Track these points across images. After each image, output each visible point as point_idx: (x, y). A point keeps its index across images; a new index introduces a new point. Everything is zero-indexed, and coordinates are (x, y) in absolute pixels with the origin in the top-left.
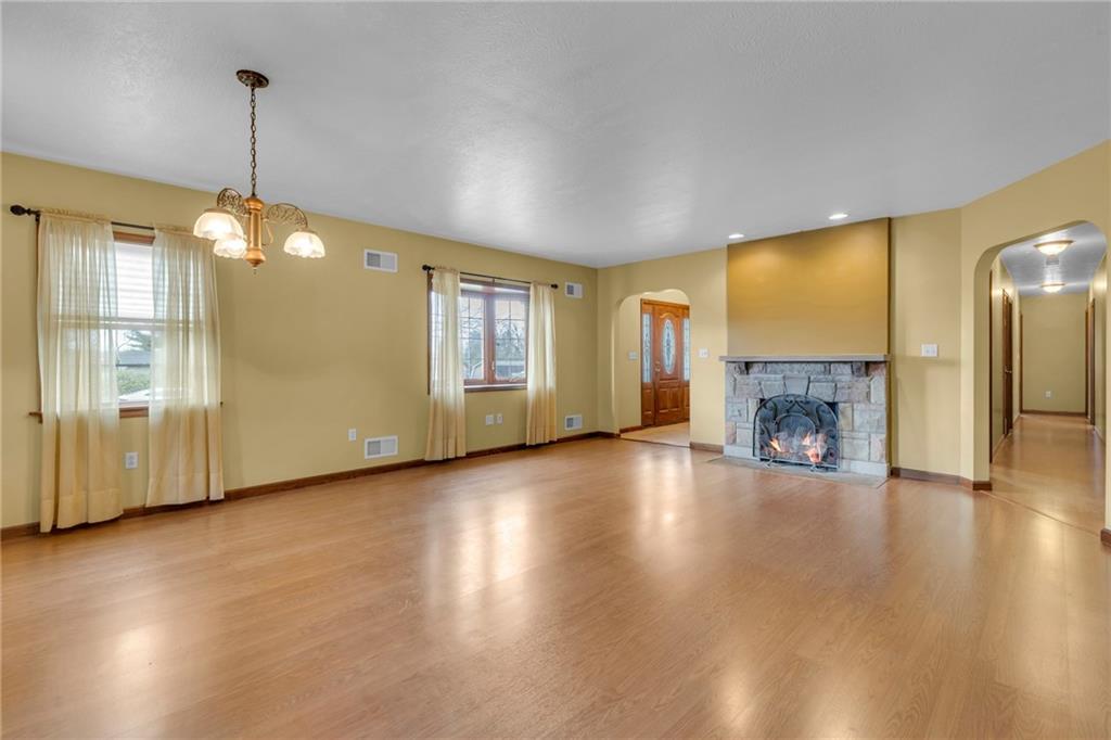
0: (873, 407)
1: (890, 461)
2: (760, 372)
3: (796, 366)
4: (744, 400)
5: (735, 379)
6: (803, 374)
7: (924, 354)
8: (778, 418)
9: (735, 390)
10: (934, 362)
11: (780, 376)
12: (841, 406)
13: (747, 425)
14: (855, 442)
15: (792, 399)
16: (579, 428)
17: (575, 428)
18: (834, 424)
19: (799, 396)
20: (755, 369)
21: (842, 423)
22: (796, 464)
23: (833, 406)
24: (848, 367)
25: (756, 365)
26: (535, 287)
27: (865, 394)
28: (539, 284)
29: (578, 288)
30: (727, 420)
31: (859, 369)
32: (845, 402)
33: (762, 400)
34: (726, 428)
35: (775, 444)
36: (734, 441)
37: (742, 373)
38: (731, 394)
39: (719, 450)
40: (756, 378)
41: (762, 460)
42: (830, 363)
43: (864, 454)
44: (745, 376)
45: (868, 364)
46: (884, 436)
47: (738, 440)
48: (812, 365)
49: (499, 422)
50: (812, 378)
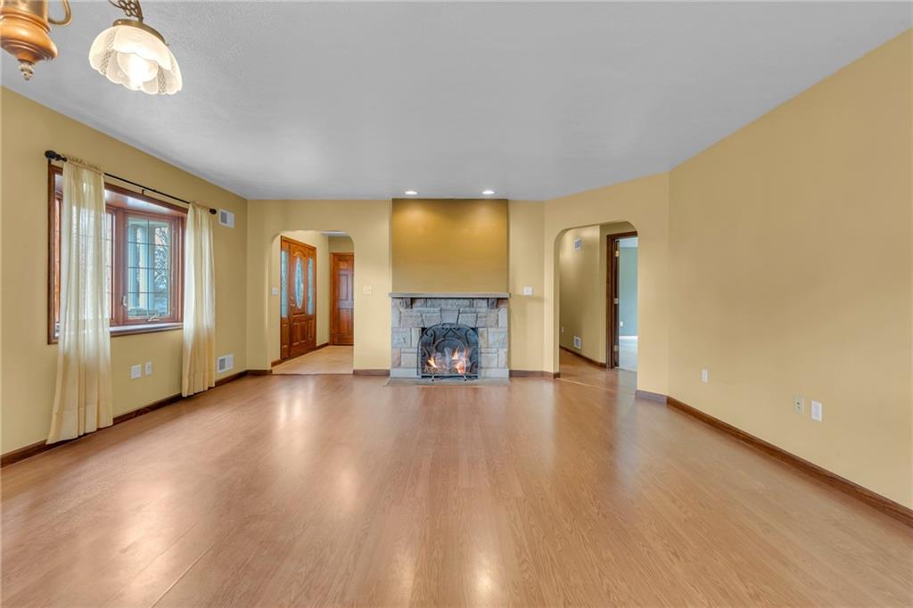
0: (501, 330)
1: (509, 366)
2: (422, 306)
3: (450, 301)
4: (409, 329)
5: (401, 313)
6: (455, 307)
7: (525, 293)
8: (437, 343)
9: (400, 321)
10: (530, 298)
11: (437, 309)
12: (480, 330)
13: (410, 350)
14: (490, 355)
15: (448, 327)
16: (230, 369)
17: (226, 369)
18: (477, 343)
19: (452, 324)
20: (418, 303)
21: (481, 342)
22: (448, 377)
23: (474, 329)
24: (485, 302)
25: (418, 300)
26: (194, 207)
27: (495, 321)
28: (198, 206)
29: (231, 217)
30: (393, 348)
31: (493, 304)
32: (483, 327)
33: (423, 329)
34: (392, 354)
35: (432, 362)
36: (400, 364)
37: (407, 307)
38: (397, 325)
39: (386, 374)
40: (418, 311)
41: (423, 377)
42: (473, 299)
43: (494, 364)
44: (410, 310)
45: (498, 299)
46: (506, 350)
47: (403, 363)
48: (462, 300)
49: (148, 372)
50: (461, 310)
